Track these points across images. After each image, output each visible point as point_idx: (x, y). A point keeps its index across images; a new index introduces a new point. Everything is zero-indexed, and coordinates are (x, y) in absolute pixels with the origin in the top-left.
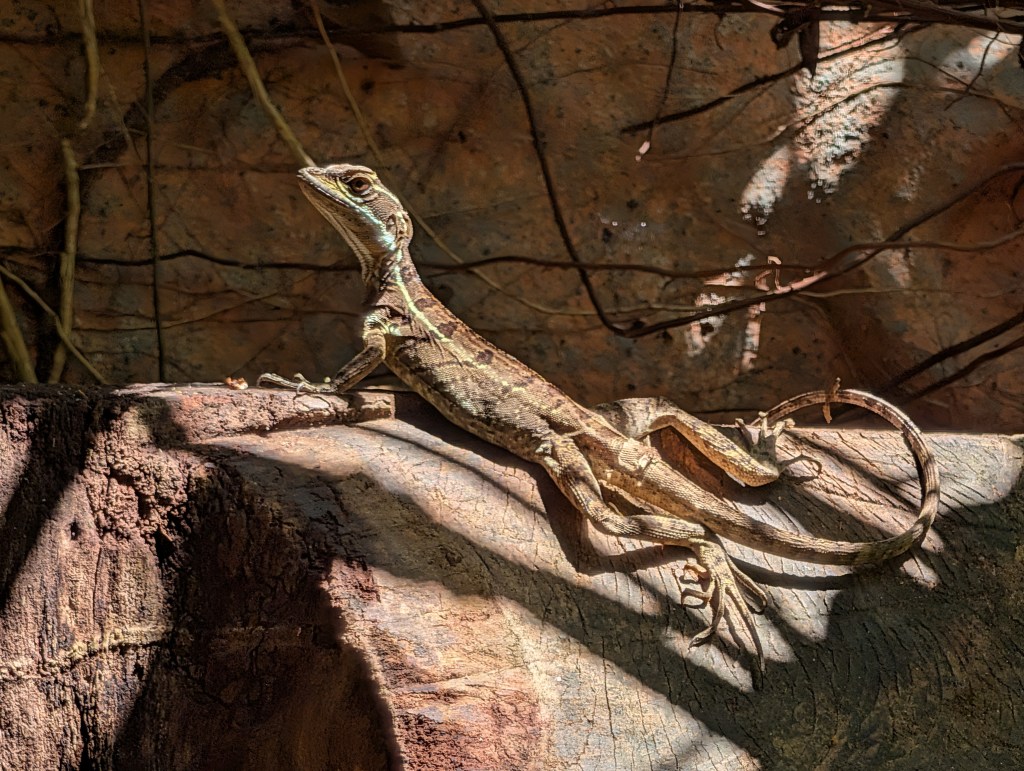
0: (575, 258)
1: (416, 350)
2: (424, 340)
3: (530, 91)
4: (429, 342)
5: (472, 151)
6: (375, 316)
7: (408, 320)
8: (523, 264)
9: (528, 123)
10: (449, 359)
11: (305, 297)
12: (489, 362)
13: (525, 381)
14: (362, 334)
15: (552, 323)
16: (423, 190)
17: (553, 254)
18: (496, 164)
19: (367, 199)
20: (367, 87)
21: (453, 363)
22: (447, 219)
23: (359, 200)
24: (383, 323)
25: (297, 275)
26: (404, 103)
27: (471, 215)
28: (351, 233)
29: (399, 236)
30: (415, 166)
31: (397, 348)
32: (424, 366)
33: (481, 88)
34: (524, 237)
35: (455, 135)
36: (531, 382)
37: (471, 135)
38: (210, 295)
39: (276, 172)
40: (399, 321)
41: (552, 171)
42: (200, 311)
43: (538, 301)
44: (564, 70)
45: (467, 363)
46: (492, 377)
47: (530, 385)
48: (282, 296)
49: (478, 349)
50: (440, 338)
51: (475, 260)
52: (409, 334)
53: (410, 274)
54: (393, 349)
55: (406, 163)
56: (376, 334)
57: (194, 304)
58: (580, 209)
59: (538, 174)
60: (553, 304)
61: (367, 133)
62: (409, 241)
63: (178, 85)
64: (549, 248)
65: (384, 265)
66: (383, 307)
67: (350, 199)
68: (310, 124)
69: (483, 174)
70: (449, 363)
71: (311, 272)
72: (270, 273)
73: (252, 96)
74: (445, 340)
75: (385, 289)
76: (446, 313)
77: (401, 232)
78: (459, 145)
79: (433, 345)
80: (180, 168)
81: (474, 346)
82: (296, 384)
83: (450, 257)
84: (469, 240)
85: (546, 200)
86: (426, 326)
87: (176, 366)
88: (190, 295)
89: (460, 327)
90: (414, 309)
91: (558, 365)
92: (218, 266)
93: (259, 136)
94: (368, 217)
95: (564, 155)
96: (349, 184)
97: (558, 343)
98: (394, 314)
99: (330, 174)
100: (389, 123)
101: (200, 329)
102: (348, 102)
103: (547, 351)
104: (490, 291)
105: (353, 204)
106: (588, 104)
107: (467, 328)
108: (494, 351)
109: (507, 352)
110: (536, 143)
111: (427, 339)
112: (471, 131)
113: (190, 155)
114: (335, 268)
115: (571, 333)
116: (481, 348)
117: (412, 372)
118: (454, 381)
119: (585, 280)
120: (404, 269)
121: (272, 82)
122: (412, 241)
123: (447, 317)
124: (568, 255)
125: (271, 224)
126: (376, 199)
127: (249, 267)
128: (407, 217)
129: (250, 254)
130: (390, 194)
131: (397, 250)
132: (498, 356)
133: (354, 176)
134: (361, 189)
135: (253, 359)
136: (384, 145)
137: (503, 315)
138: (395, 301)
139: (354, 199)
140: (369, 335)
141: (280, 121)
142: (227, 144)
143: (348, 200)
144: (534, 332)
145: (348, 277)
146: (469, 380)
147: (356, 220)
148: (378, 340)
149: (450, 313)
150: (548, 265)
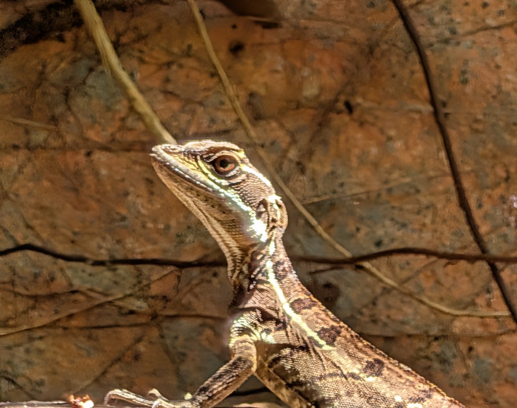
0: (484, 250)
1: (293, 360)
2: (302, 348)
3: (428, 53)
4: (308, 351)
5: (362, 124)
6: (244, 321)
7: (282, 324)
8: (422, 257)
9: (426, 91)
10: (331, 371)
11: (165, 299)
12: (379, 374)
13: (422, 396)
14: (229, 342)
15: (457, 327)
16: (303, 171)
17: (458, 245)
18: (390, 139)
19: (233, 181)
20: (236, 49)
21: (336, 375)
22: (332, 205)
23: (224, 182)
24: (253, 329)
25: (156, 273)
26: (280, 68)
27: (359, 200)
28: (214, 222)
29: (271, 225)
30: (294, 142)
31: (271, 358)
32: (302, 379)
33: (370, 50)
34: (424, 225)
35: (341, 105)
36: (429, 397)
37: (359, 105)
38: (52, 296)
39: (128, 150)
40: (272, 326)
41: (455, 148)
42: (41, 317)
43: (441, 299)
44: (469, 27)
45: (353, 376)
46: (383, 391)
47: (428, 400)
48: (138, 298)
49: (366, 358)
50: (320, 346)
51: (365, 253)
52: (285, 341)
53: (284, 270)
54: (266, 359)
55: (283, 138)
56: (245, 341)
57: (33, 308)
58: (489, 191)
59: (439, 150)
60: (458, 304)
61: (238, 104)
62: (283, 230)
63: (13, 49)
64: (453, 237)
65: (253, 259)
66: (253, 309)
67: (214, 181)
68: (167, 93)
69: (374, 151)
70: (331, 375)
71: (172, 268)
72: (122, 269)
73: (99, 61)
74: (326, 347)
75: (255, 288)
76: (327, 315)
77: (274, 221)
78: (346, 118)
79: (313, 354)
80: (16, 147)
81: (360, 355)
82: (151, 402)
83: (335, 249)
84: (358, 229)
85: (450, 180)
86: (304, 331)
87: (14, 383)
88: (28, 296)
89: (344, 332)
90: (290, 312)
91: (466, 376)
92: (61, 262)
93: (108, 109)
94: (234, 203)
95: (470, 127)
96: (213, 163)
97: (465, 351)
98: (265, 317)
99: (189, 152)
100: (262, 91)
101: (41, 338)
102: (215, 67)
103: (452, 360)
104: (384, 288)
105: (216, 187)
106: (498, 67)
107: (353, 333)
108: (386, 361)
109: (400, 362)
110: (436, 113)
111: (305, 348)
112: (359, 100)
113: (27, 132)
114: (199, 264)
115: (480, 338)
116: (370, 356)
117: (289, 386)
118: (338, 396)
119: (496, 274)
120: (278, 264)
121: (124, 45)
122: (286, 230)
123: (328, 320)
124: (474, 245)
125: (124, 212)
126: (243, 181)
127: (98, 263)
128: (281, 202)
129: (100, 247)
130: (260, 176)
131: (269, 241)
132: (390, 366)
133: (218, 154)
134: (227, 169)
135: (104, 373)
136: (257, 117)
137: (400, 317)
138: (267, 302)
139: (218, 181)
140: (237, 342)
141: (134, 91)
142: (71, 119)
143: (211, 183)
144: (436, 339)
145: (215, 275)
146: (356, 395)
147: (220, 205)
148: (248, 348)
149: (332, 316)
150: (452, 258)
